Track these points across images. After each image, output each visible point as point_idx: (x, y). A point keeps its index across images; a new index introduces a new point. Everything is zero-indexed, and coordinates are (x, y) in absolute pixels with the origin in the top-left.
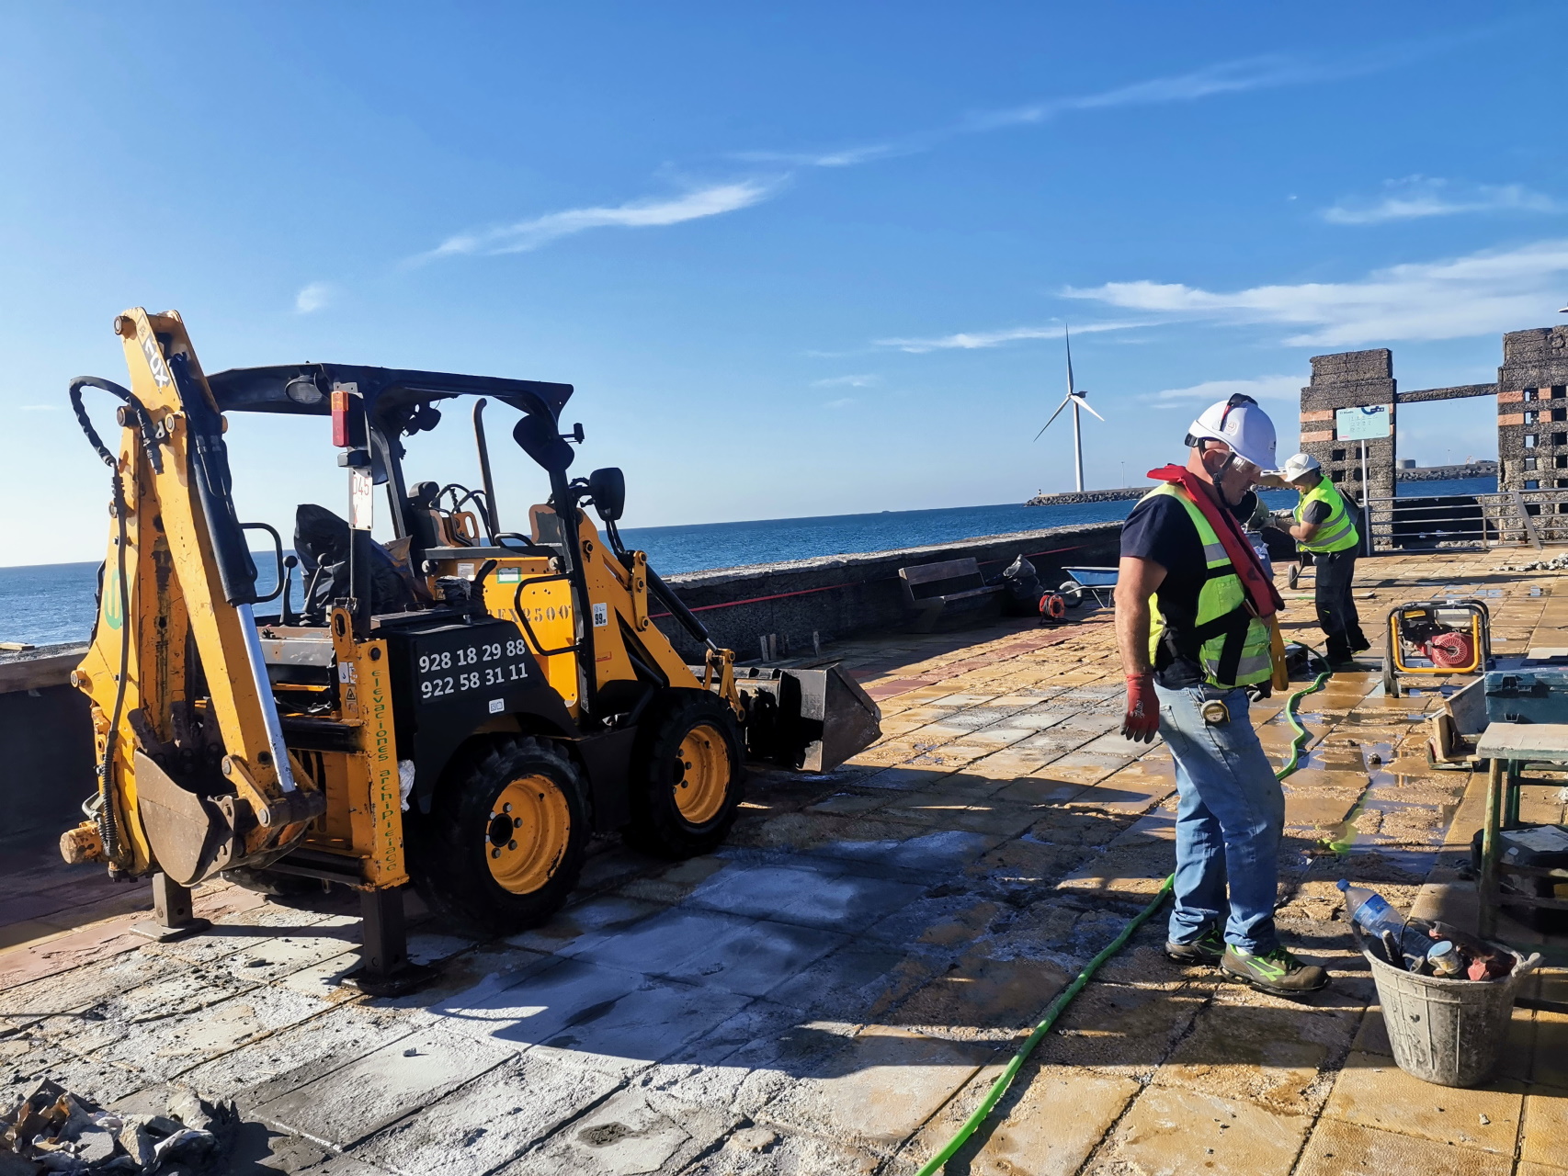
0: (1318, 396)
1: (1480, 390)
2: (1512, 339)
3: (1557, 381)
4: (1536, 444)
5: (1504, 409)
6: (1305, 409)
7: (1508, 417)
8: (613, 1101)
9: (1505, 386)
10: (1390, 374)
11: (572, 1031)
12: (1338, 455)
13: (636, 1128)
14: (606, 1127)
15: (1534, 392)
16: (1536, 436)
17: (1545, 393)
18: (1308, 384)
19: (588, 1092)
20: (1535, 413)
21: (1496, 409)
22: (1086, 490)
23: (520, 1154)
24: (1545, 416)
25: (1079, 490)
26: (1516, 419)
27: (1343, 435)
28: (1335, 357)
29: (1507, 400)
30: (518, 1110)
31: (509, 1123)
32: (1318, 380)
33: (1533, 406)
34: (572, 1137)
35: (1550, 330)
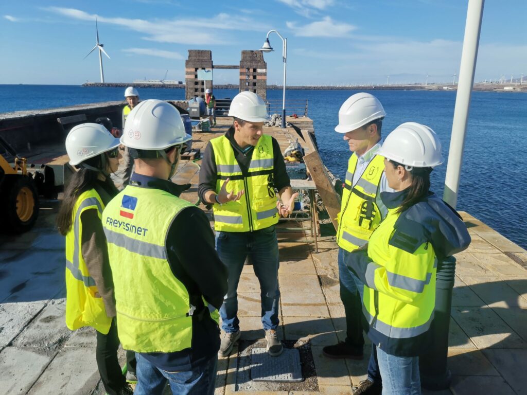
0: (191, 63)
1: (235, 67)
2: (244, 53)
3: (255, 67)
4: (249, 85)
5: (241, 74)
6: (187, 67)
7: (242, 76)
8: (45, 310)
9: (242, 67)
10: (211, 59)
11: (15, 294)
12: (196, 83)
13: (58, 315)
14: (48, 317)
15: (249, 69)
16: (249, 83)
17: (251, 70)
18: (187, 59)
19: (34, 310)
20: (249, 76)
21: (239, 74)
22: (105, 82)
23: (21, 331)
24: (251, 77)
25: (102, 82)
26: (245, 77)
27: (200, 78)
28: (196, 51)
29: (242, 71)
30: (12, 320)
31: (11, 324)
32: (190, 58)
33: (248, 74)
34: (37, 322)
35: (253, 51)
